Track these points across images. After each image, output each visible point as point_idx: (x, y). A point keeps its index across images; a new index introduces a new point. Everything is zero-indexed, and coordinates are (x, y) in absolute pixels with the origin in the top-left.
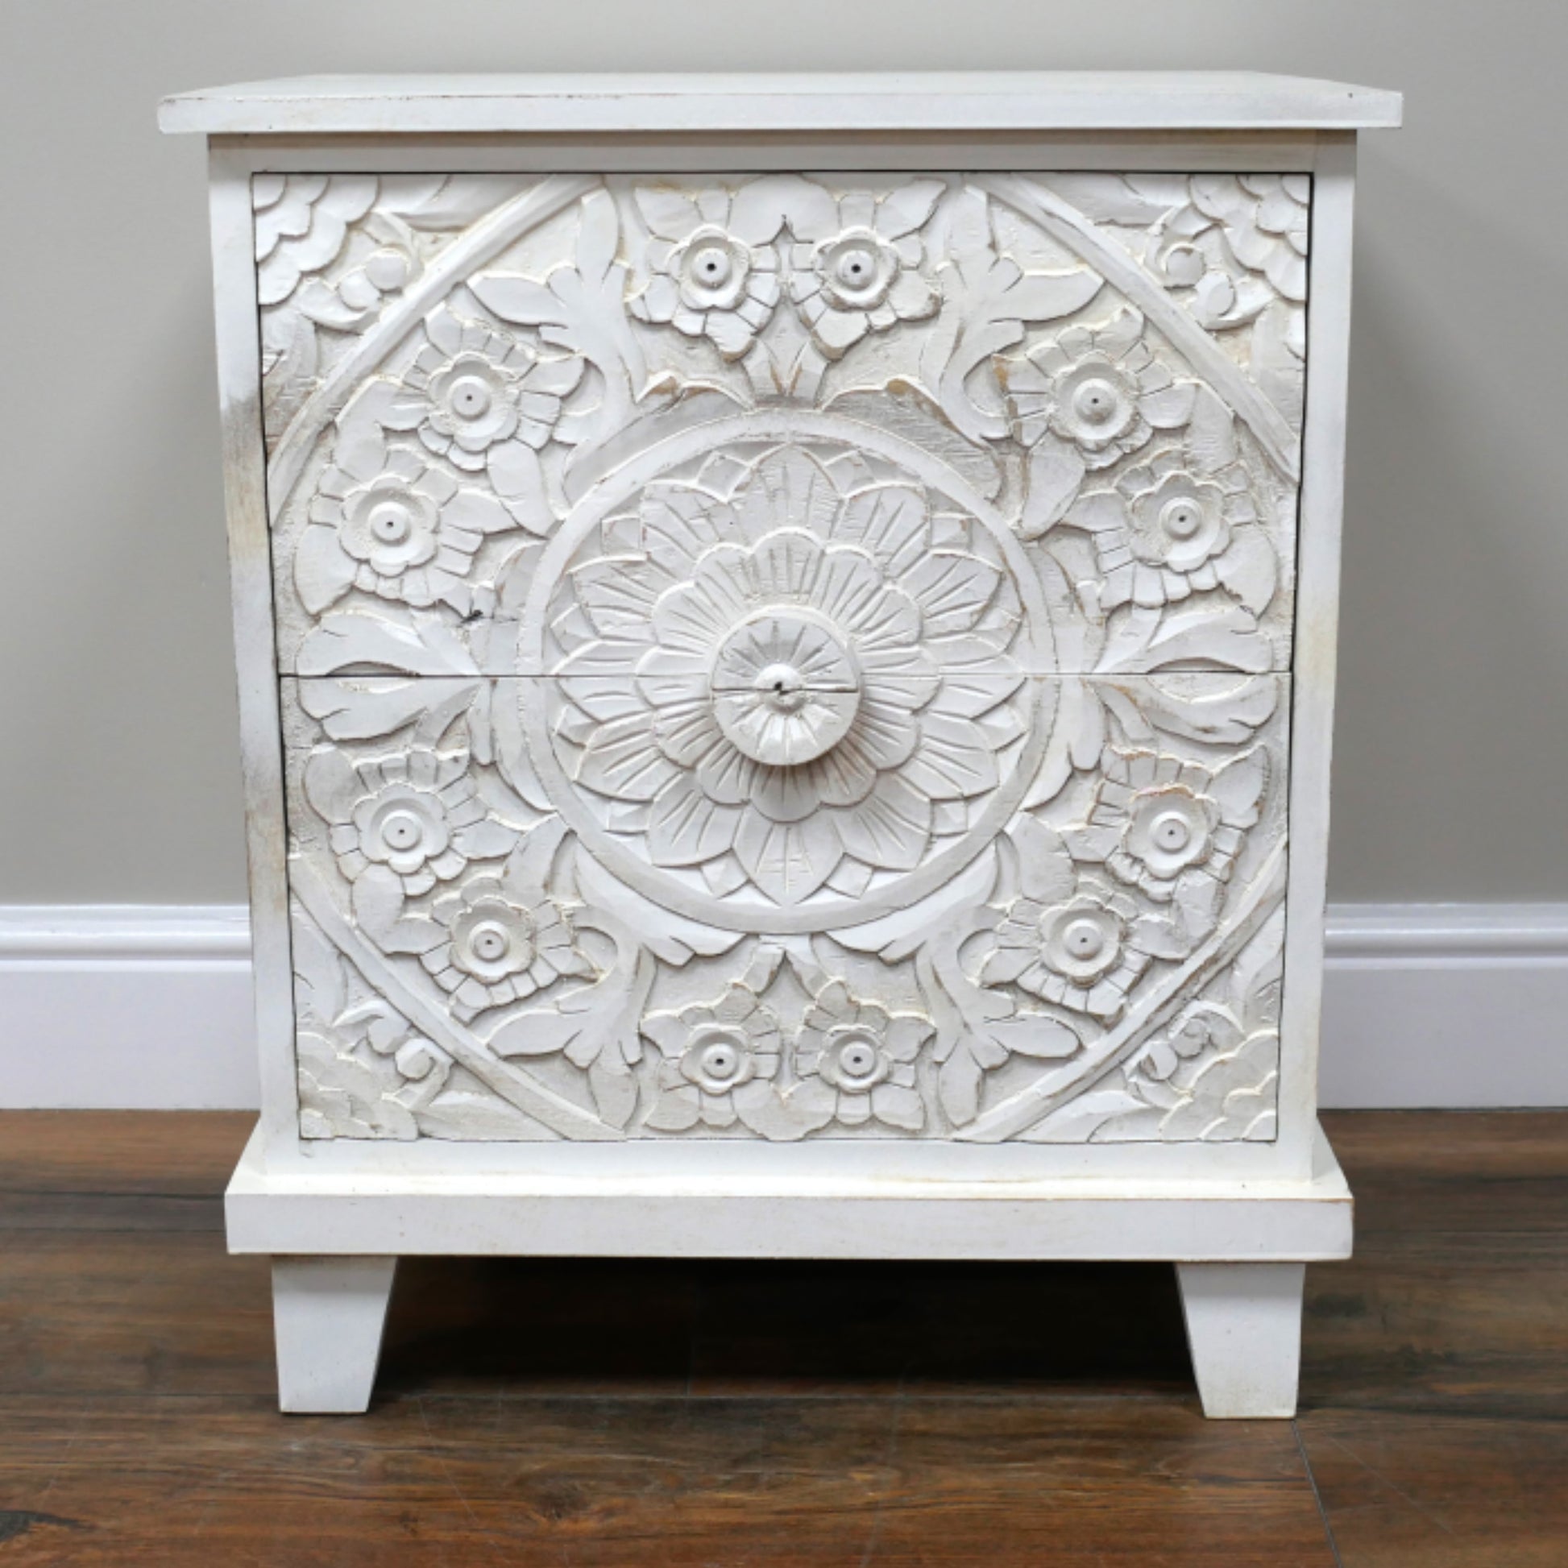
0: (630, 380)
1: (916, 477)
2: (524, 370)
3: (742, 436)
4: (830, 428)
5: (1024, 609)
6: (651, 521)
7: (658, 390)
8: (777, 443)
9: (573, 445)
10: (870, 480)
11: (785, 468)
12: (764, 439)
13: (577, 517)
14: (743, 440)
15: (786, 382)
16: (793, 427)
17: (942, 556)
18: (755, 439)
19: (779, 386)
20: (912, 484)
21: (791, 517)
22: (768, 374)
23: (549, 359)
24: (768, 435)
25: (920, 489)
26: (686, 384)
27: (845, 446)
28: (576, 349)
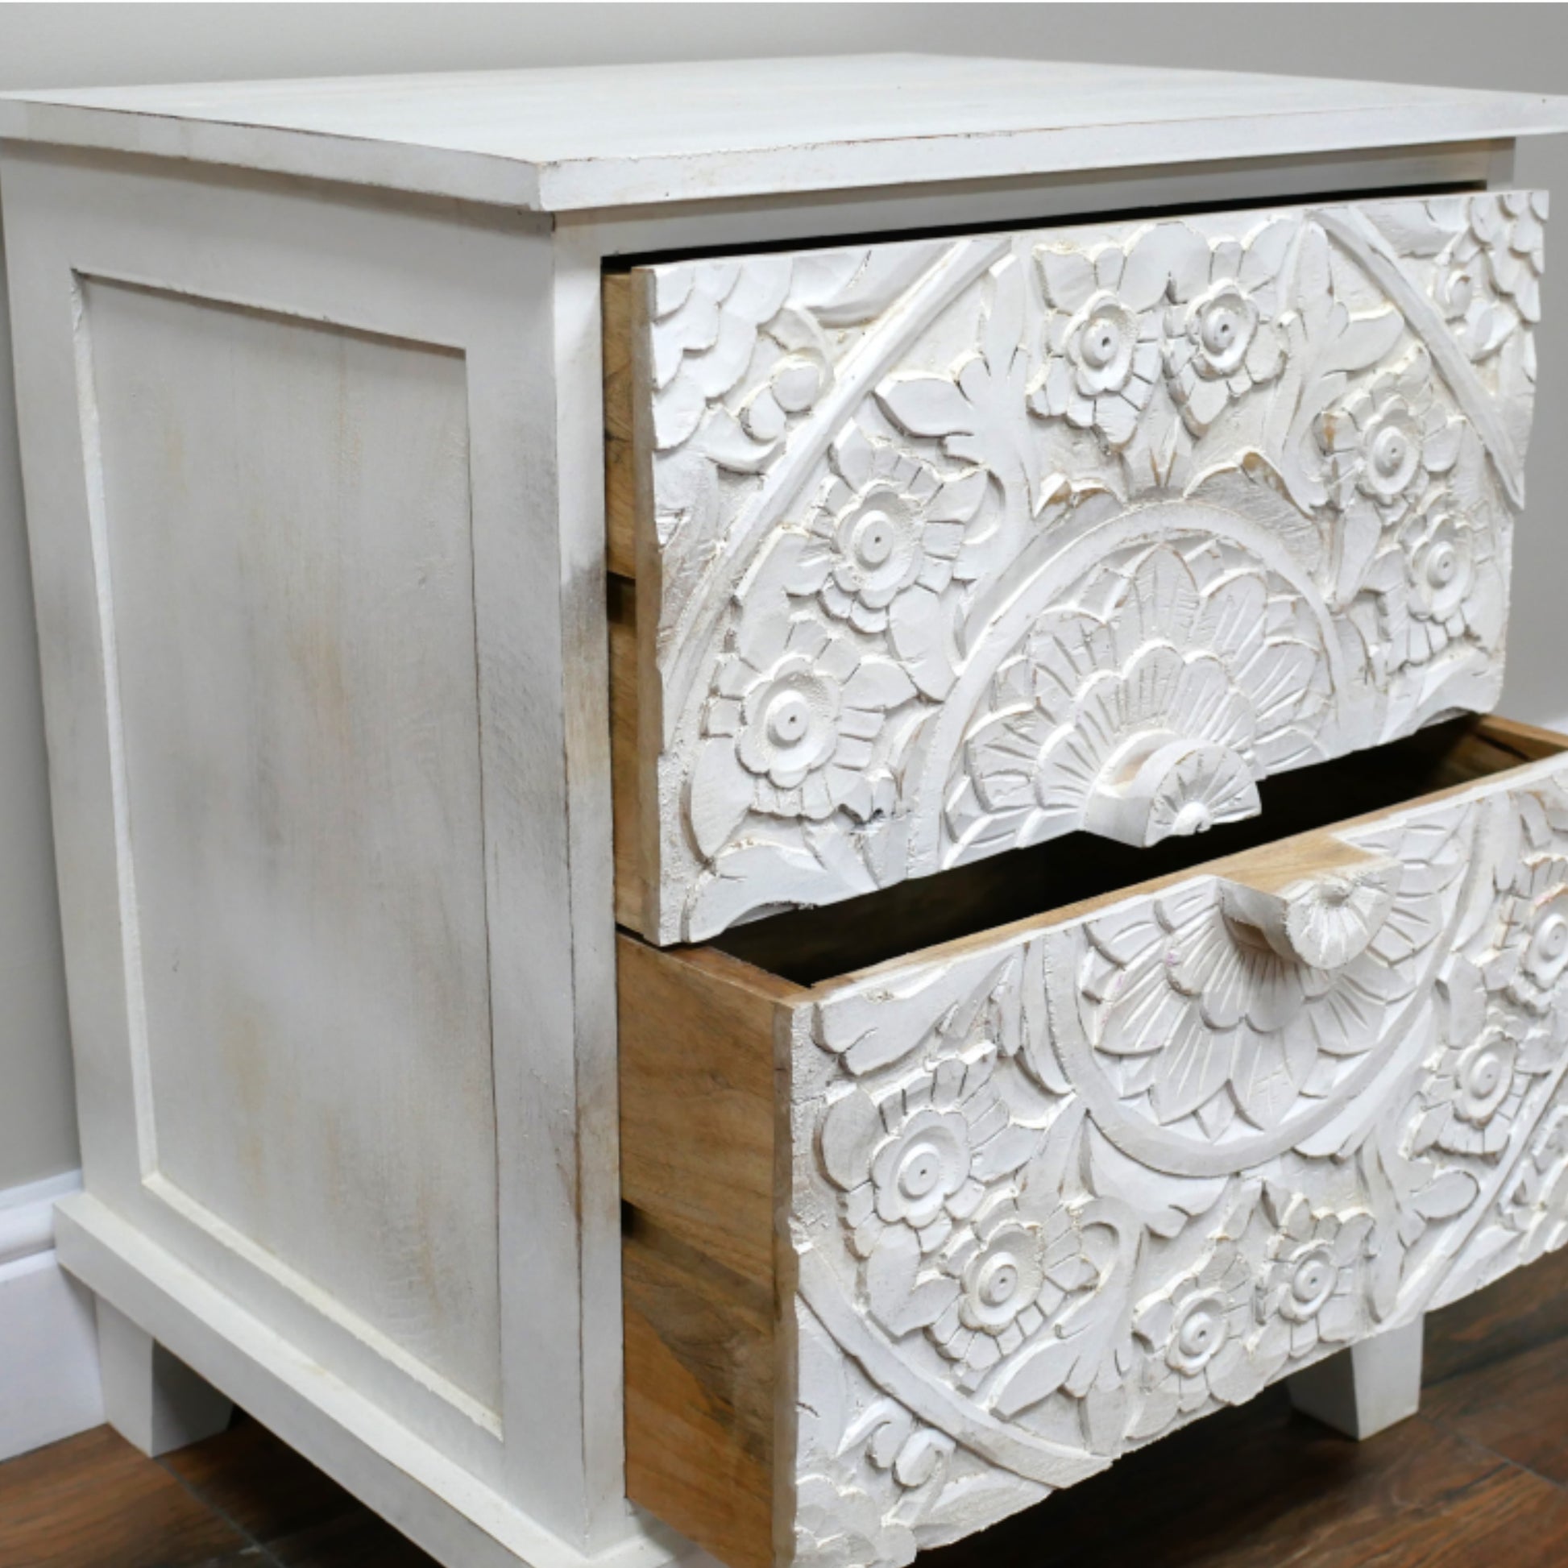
0: (1029, 491)
1: (1259, 562)
2: (929, 494)
3: (1123, 542)
4: (1194, 519)
5: (1333, 689)
6: (1041, 660)
7: (1054, 500)
8: (1151, 544)
9: (971, 581)
10: (1221, 571)
11: (1155, 572)
12: (1141, 541)
13: (971, 671)
14: (1124, 546)
15: (1163, 470)
16: (1166, 523)
17: (1276, 645)
18: (1134, 543)
19: (1157, 477)
20: (1255, 570)
21: (1154, 628)
22: (1148, 465)
23: (952, 476)
24: (1145, 536)
25: (1263, 574)
26: (1077, 488)
27: (1205, 536)
28: (979, 460)
